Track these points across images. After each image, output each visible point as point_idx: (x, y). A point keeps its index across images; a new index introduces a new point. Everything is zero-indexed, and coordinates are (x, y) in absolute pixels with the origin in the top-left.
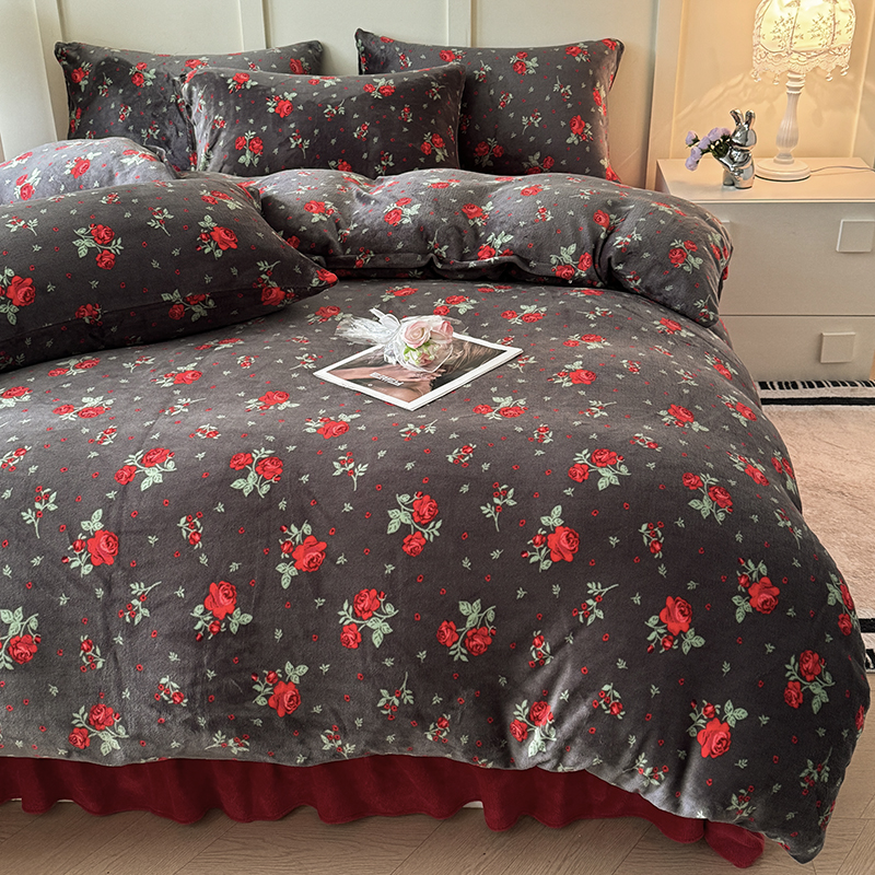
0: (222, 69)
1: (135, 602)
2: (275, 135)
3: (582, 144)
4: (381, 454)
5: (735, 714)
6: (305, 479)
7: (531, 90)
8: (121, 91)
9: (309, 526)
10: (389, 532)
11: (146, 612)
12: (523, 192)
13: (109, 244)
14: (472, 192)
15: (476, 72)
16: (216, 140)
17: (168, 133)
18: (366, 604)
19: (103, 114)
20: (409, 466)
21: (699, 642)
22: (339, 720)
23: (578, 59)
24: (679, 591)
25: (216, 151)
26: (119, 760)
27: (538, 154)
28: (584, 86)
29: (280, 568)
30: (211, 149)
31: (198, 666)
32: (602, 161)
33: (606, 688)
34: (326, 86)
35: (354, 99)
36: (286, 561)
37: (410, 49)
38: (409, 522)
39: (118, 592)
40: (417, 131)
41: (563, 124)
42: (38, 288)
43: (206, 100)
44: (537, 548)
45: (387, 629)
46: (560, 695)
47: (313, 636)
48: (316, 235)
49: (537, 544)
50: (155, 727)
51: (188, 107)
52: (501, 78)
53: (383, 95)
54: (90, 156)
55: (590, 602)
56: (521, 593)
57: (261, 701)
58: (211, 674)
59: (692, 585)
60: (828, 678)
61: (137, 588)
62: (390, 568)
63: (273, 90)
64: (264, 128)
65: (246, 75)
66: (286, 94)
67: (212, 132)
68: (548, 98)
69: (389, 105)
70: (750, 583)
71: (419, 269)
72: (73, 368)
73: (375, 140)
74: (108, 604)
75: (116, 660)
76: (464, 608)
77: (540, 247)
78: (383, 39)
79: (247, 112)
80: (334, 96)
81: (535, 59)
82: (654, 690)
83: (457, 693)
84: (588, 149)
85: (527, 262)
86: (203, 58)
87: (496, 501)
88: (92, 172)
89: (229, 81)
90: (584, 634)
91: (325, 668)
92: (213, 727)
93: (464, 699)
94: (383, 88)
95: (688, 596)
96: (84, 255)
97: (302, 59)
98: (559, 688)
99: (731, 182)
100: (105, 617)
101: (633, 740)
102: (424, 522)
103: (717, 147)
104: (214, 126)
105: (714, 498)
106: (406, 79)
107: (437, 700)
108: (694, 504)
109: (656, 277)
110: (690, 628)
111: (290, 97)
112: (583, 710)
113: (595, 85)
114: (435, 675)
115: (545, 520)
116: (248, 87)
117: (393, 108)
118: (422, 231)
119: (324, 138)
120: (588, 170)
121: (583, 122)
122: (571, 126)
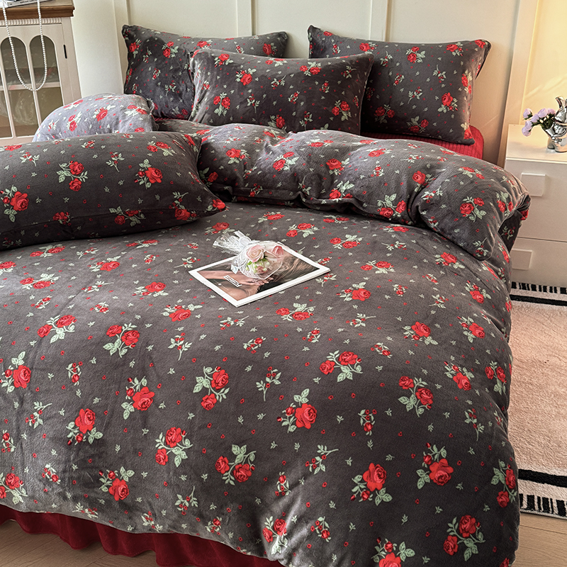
0: (214, 50)
1: (35, 414)
2: (238, 97)
3: (449, 113)
4: (203, 337)
5: (406, 553)
6: (150, 348)
7: (418, 73)
8: (156, 59)
9: (146, 380)
10: (194, 392)
11: (41, 421)
12: (371, 154)
13: (79, 175)
14: (337, 150)
15: (382, 59)
16: (203, 97)
17: (181, 89)
18: (173, 437)
19: (144, 74)
20: (217, 348)
21: (388, 498)
22: (152, 509)
23: (454, 54)
24: (379, 460)
25: (202, 104)
26: (23, 509)
27: (418, 118)
28: (455, 72)
29: (124, 405)
30: (200, 102)
31: (68, 461)
32: (462, 125)
33: (321, 519)
34: (276, 65)
35: (292, 75)
36: (129, 401)
37: (341, 41)
38: (208, 387)
39: (26, 406)
40: (331, 99)
41: (437, 98)
42: (31, 200)
43: (201, 70)
44: (288, 416)
45: (184, 456)
46: (292, 518)
47: (138, 452)
48: (229, 172)
49: (288, 414)
50: (42, 493)
51: (192, 73)
52: (398, 64)
53: (312, 73)
54: (108, 108)
55: (318, 458)
56: (274, 445)
57: (104, 489)
58: (75, 467)
59: (389, 458)
60: (480, 536)
61: (38, 405)
62: (191, 416)
63: (242, 66)
64: (232, 92)
65: (228, 56)
66: (249, 69)
67: (202, 92)
68: (428, 80)
69: (315, 80)
70: (432, 462)
71: (291, 201)
72: (46, 252)
73: (302, 103)
74: (20, 412)
75: (22, 447)
76: (235, 449)
77: (371, 195)
78: (326, 33)
79: (223, 81)
80: (280, 73)
81: (424, 52)
82: (352, 527)
83: (226, 505)
84: (453, 116)
85: (361, 203)
86: (210, 41)
87: (268, 380)
88: (107, 118)
89: (216, 59)
90: (311, 479)
91: (145, 474)
92: (75, 499)
93: (231, 508)
94: (313, 69)
95: (385, 465)
96: (62, 181)
97: (272, 44)
98: (292, 513)
99: (552, 147)
100: (17, 420)
101: (335, 558)
102: (217, 388)
103: (545, 122)
104: (203, 88)
105: (419, 396)
106: (329, 63)
107: (213, 507)
108: (403, 400)
109: (448, 222)
110: (383, 487)
111: (251, 71)
112: (304, 531)
113: (464, 72)
114: (211, 490)
115: (296, 398)
116: (227, 64)
117: (317, 83)
118: (295, 176)
119: (269, 100)
120: (451, 131)
121: (451, 98)
122: (442, 100)
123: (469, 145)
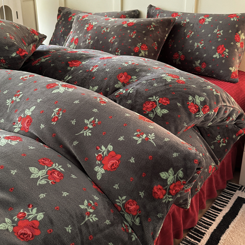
2: (83, 38)
3: (221, 59)
7: (203, 31)
8: (64, 22)
15: (182, 22)
23: (232, 19)
27: (199, 61)
28: (230, 31)
32: (230, 68)
34: (110, 21)
35: (116, 26)
37: (162, 12)
41: (213, 48)
52: (191, 25)
53: (128, 26)
63: (91, 21)
64: (81, 35)
65: (88, 16)
66: (94, 23)
68: (210, 35)
73: (116, 43)
78: (156, 8)
79: (79, 29)
80: (109, 24)
81: (211, 18)
84: (223, 61)
89: (81, 17)
106: (142, 21)
113: (238, 31)
116: (84, 20)
117: (129, 31)
119: (98, 41)
120: (221, 72)
121: (224, 48)
122: (217, 49)
123: (234, 82)
